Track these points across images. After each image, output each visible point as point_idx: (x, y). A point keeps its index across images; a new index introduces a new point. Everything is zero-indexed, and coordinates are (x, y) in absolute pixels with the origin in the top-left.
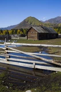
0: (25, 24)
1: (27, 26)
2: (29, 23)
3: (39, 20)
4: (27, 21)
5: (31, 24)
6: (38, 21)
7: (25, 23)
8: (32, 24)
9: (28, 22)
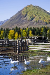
0: (20, 19)
1: (26, 23)
2: (28, 17)
3: (48, 12)
4: (24, 14)
5: (32, 19)
6: (46, 14)
7: (21, 17)
8: (34, 20)
9: (26, 15)
